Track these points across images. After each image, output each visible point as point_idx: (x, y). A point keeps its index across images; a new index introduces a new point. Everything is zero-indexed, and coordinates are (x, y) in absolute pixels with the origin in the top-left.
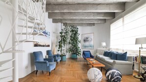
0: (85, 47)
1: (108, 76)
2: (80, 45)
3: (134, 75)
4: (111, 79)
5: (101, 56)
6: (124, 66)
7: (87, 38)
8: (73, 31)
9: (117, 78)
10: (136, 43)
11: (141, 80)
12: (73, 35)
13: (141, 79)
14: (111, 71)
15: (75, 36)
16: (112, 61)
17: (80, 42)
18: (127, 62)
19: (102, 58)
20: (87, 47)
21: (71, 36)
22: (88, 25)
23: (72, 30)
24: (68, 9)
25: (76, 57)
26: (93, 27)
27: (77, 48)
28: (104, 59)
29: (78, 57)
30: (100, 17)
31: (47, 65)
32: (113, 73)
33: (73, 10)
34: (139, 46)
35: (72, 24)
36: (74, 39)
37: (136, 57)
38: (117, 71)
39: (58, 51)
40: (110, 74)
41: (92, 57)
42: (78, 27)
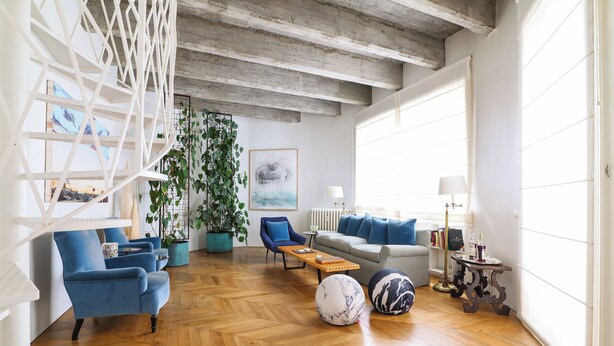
0: (264, 201)
1: (380, 296)
2: (242, 194)
3: (432, 285)
4: (388, 304)
5: (334, 236)
6: (415, 258)
7: (271, 168)
8: (213, 133)
9: (406, 296)
10: (441, 191)
11: (452, 296)
12: (215, 153)
13: (452, 292)
14: (386, 280)
15: (223, 157)
16: (376, 249)
17: (243, 182)
18: (417, 247)
19: (337, 242)
20: (273, 201)
21: (206, 156)
22: (275, 118)
23: (213, 129)
24: (218, 41)
25: (227, 247)
26: (294, 125)
27: (232, 207)
28: (348, 245)
29: (236, 243)
30: (328, 92)
31: (140, 286)
32: (394, 283)
33: (238, 51)
34: (447, 199)
35: (212, 102)
36: (221, 168)
37: (433, 232)
38: (403, 278)
39: (149, 220)
40: (384, 287)
41: (297, 239)
42: (235, 119)
